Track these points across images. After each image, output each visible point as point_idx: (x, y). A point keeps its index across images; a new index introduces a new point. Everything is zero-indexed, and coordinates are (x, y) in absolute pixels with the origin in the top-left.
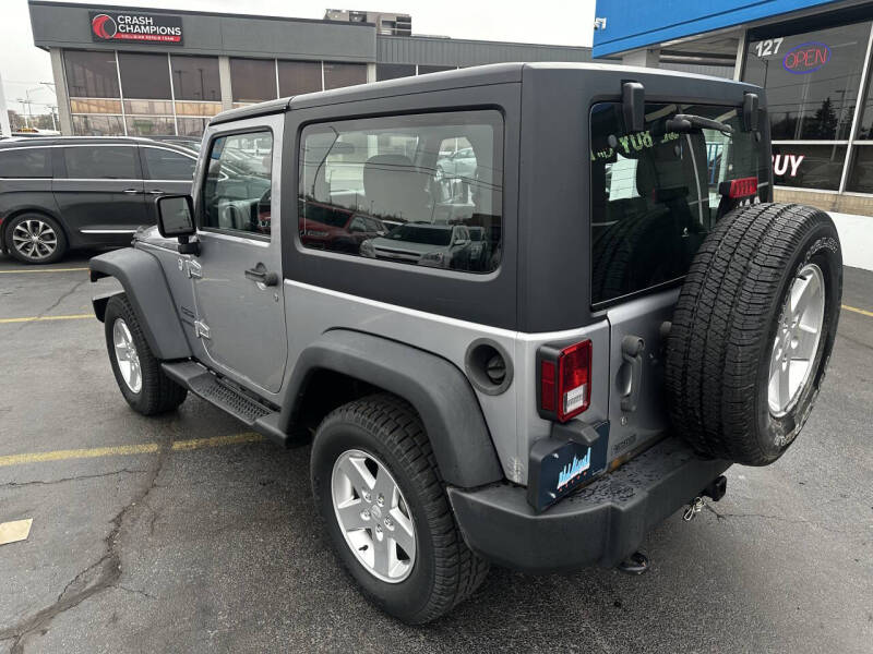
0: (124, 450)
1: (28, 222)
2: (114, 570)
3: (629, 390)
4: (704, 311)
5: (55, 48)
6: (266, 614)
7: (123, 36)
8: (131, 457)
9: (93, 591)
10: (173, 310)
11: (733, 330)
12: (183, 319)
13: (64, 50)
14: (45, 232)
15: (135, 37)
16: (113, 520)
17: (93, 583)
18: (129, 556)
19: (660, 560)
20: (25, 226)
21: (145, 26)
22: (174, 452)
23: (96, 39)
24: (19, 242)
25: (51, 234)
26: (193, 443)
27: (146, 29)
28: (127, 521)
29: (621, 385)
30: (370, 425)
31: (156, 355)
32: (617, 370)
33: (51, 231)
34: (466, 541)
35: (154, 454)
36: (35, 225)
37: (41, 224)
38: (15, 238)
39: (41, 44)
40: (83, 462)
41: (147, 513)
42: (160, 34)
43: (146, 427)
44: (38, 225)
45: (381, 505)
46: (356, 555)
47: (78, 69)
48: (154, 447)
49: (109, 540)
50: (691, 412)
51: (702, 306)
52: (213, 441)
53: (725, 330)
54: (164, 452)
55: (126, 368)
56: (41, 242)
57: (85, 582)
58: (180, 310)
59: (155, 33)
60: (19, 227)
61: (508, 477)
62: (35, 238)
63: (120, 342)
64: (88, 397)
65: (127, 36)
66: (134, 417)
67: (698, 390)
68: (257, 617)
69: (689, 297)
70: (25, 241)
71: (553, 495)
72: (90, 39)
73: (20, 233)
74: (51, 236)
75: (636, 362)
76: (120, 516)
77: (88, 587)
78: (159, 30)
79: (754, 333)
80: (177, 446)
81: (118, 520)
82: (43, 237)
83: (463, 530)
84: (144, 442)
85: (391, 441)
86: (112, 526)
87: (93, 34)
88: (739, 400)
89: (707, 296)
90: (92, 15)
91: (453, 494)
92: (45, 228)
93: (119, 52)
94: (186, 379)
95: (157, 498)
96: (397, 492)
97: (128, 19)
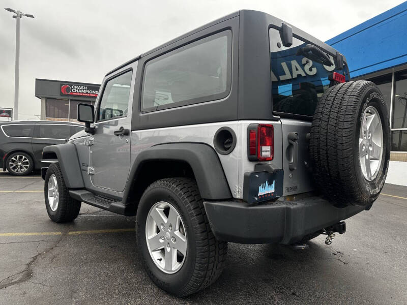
0: (44, 234)
1: (18, 156)
2: (28, 275)
3: (292, 161)
4: (325, 118)
5: (44, 97)
6: (105, 293)
7: (73, 94)
8: (46, 236)
9: (16, 282)
10: (78, 165)
11: (340, 122)
12: (82, 170)
13: (48, 98)
14: (25, 161)
15: (78, 94)
16: (33, 258)
17: (16, 280)
18: (37, 270)
19: (315, 278)
20: (16, 158)
21: (83, 90)
22: (69, 235)
23: (62, 94)
24: (12, 165)
25: (27, 162)
26: (79, 232)
27: (84, 91)
28: (39, 258)
29: (289, 158)
30: (167, 184)
31: (67, 186)
32: (286, 148)
33: (27, 160)
34: (212, 230)
35: (59, 236)
36: (21, 158)
37: (24, 157)
38: (10, 163)
39: (37, 95)
40: (22, 237)
41: (51, 255)
42: (89, 93)
43: (57, 226)
44: (22, 157)
45: (170, 231)
46: (155, 263)
47: (52, 107)
48: (59, 233)
49: (29, 265)
50: (323, 169)
51: (324, 115)
52: (88, 232)
53: (336, 124)
54: (64, 235)
55: (51, 200)
56: (22, 165)
57: (12, 279)
58: (81, 165)
59: (87, 93)
60: (13, 158)
61: (234, 196)
62: (20, 164)
63: (51, 188)
64: (31, 216)
65: (75, 94)
66: (52, 224)
67: (326, 155)
68: (100, 294)
69: (317, 120)
70: (15, 165)
71: (256, 198)
72: (59, 95)
73: (13, 161)
74: (27, 163)
75: (295, 144)
76: (36, 256)
77: (13, 281)
78: (89, 92)
79: (350, 123)
80: (70, 233)
81: (35, 258)
82: (24, 163)
83: (211, 224)
84: (55, 231)
85: (177, 190)
86: (32, 260)
87: (61, 92)
88: (346, 156)
89: (326, 111)
90: (61, 85)
91: (206, 204)
92: (25, 159)
93: (71, 100)
94: (80, 194)
95: (56, 251)
96: (179, 219)
97: (76, 87)
